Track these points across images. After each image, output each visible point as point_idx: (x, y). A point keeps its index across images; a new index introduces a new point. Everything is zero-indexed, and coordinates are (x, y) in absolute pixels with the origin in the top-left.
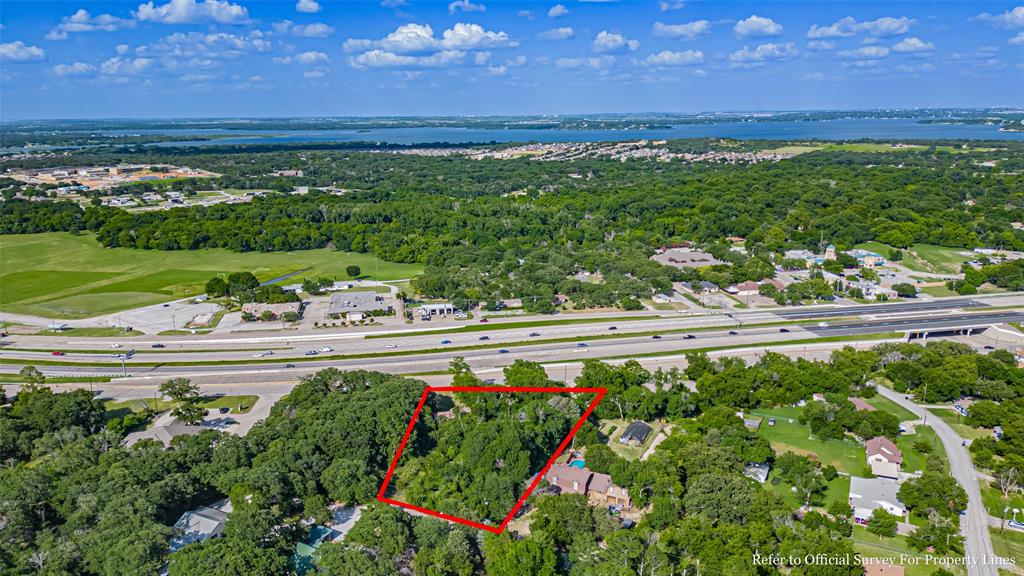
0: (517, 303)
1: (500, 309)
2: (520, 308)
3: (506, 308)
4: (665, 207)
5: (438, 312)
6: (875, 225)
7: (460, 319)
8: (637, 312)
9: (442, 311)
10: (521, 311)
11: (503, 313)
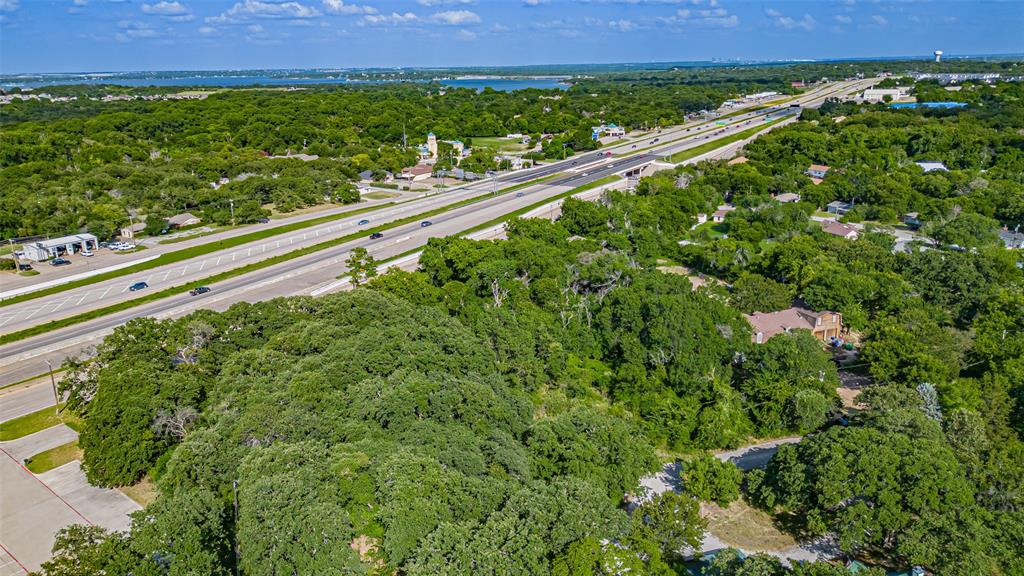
0: (190, 219)
1: (168, 232)
2: (199, 225)
3: (175, 227)
4: (182, 125)
5: (70, 251)
6: (416, 124)
7: (123, 252)
8: (358, 204)
9: (77, 247)
10: (206, 229)
11: (176, 235)
